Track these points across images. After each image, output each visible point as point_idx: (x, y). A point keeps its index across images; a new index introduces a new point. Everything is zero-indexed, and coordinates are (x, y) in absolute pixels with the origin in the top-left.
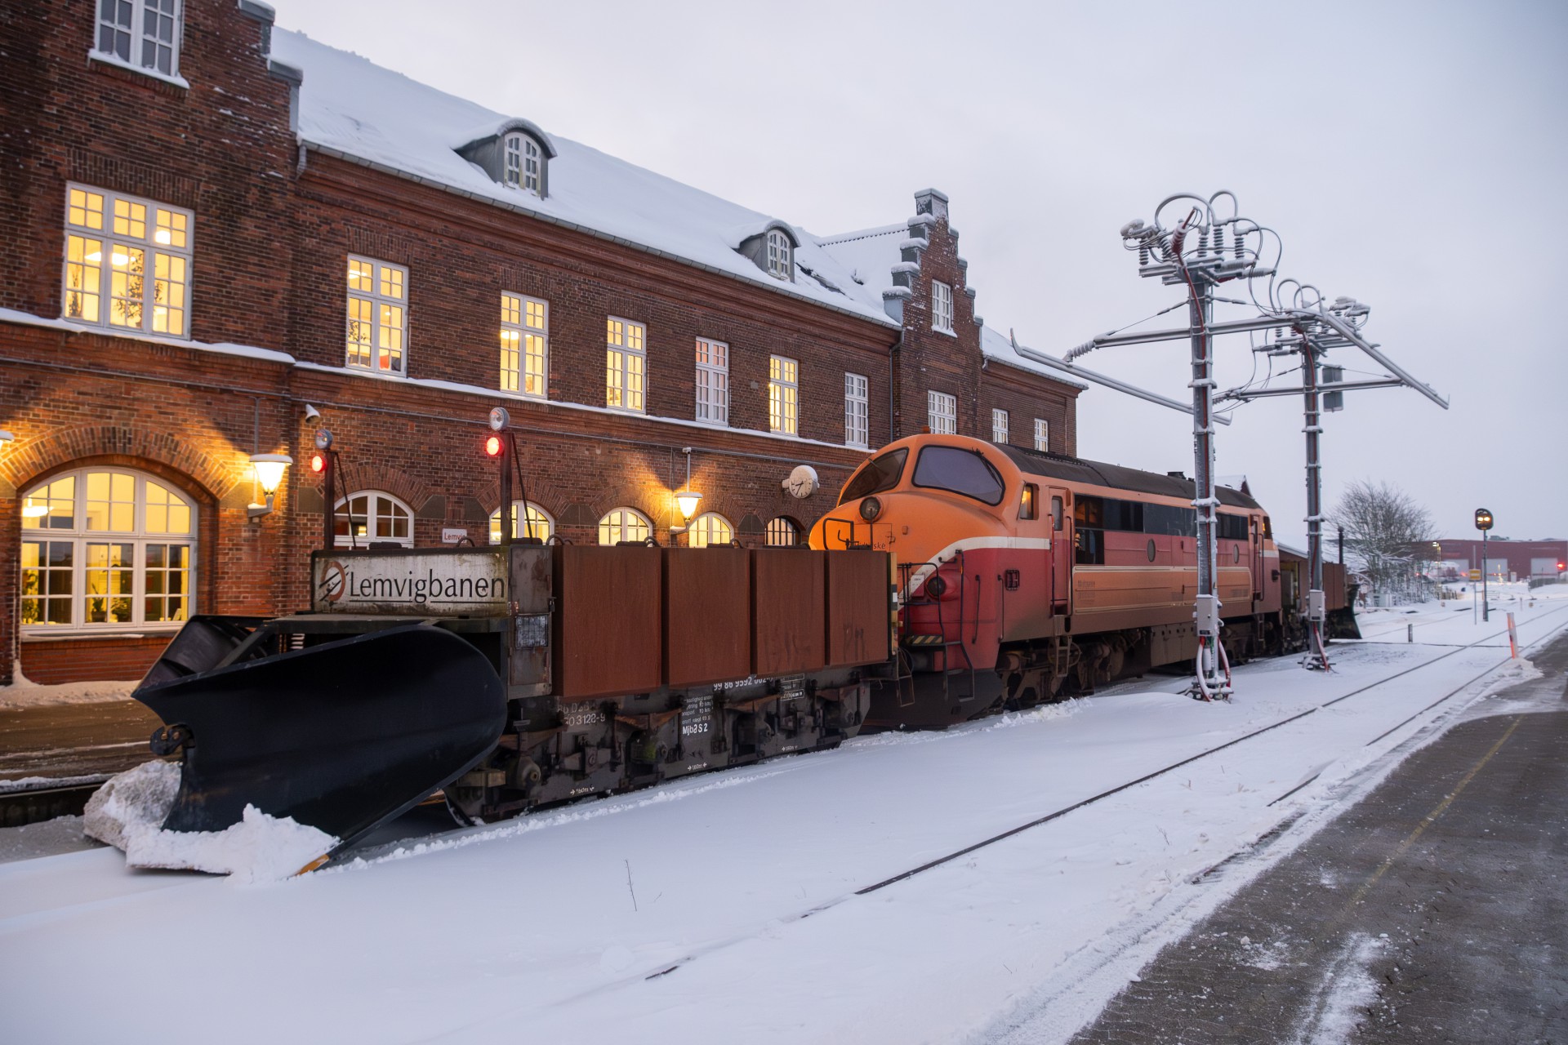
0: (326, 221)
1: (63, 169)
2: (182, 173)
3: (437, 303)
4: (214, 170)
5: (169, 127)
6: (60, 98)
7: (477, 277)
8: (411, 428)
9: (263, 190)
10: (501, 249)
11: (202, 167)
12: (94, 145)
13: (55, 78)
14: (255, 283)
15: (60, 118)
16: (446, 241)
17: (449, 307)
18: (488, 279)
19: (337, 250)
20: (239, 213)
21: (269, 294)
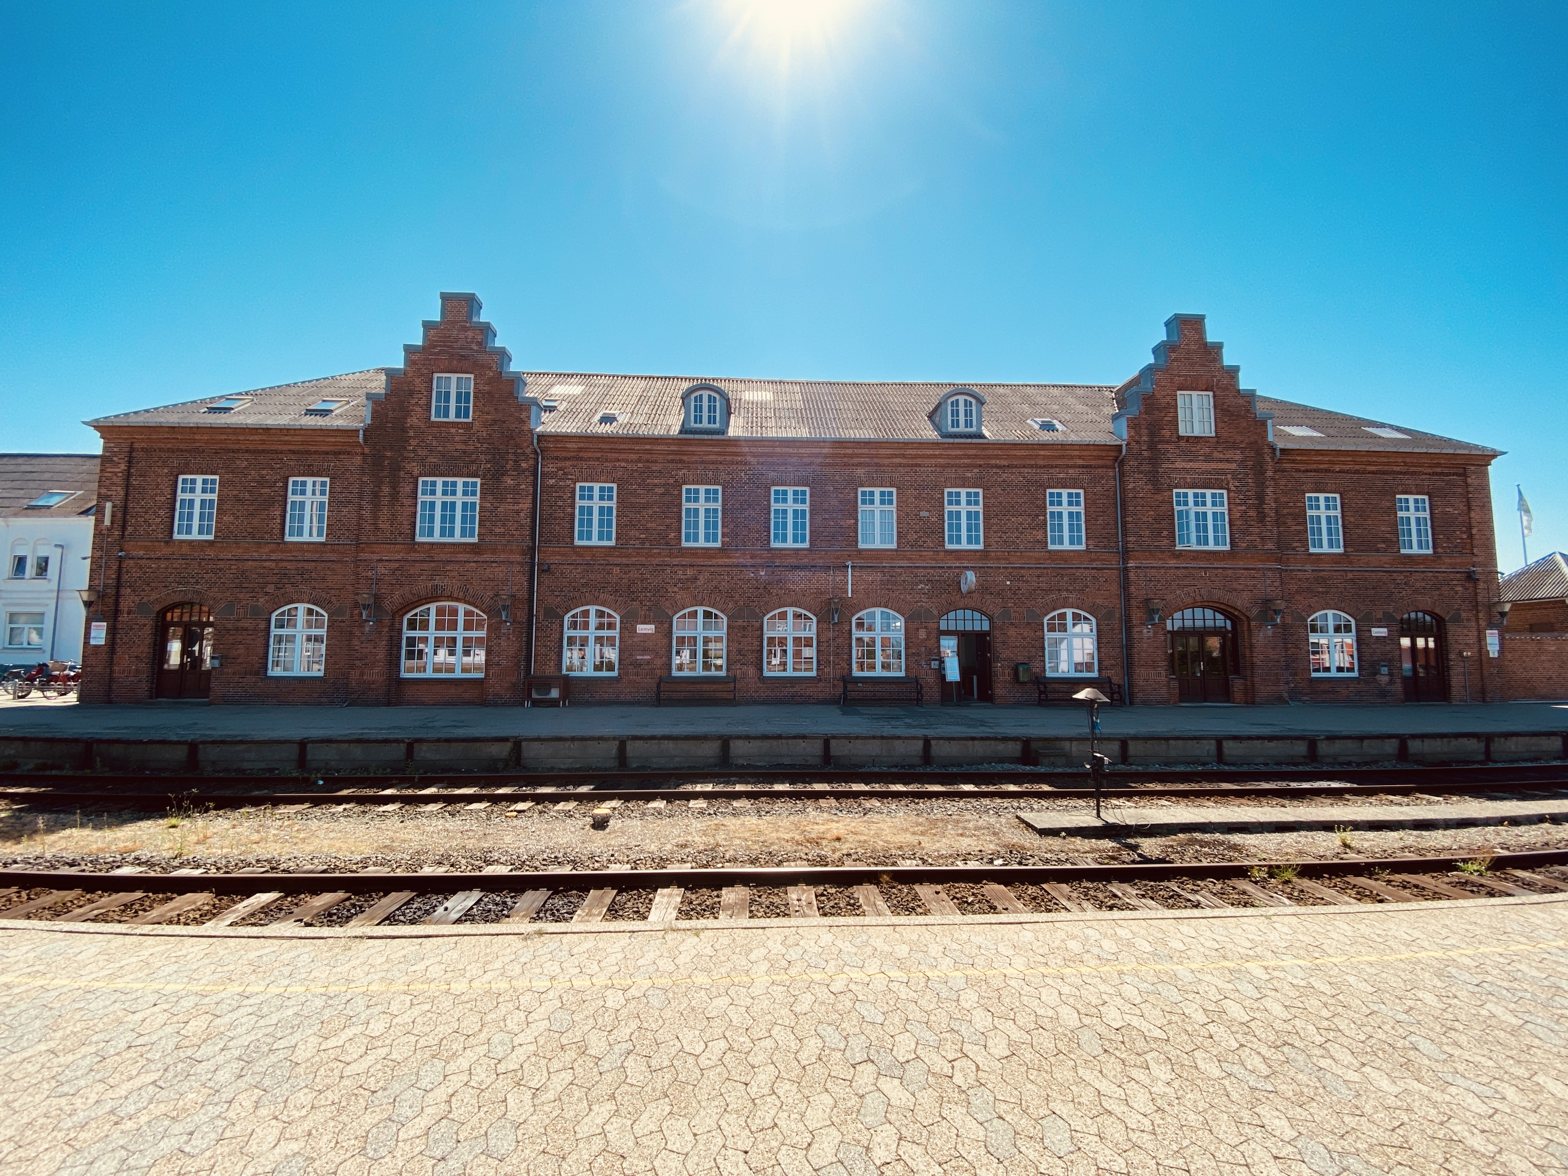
0: (561, 469)
1: (416, 472)
2: (473, 462)
3: (633, 500)
4: (489, 457)
5: (465, 442)
6: (413, 442)
7: (663, 481)
8: (616, 570)
9: (515, 461)
10: (681, 461)
11: (482, 457)
12: (429, 460)
13: (411, 434)
14: (511, 507)
15: (414, 451)
16: (640, 465)
17: (642, 501)
18: (671, 481)
19: (569, 482)
20: (503, 475)
21: (518, 512)
